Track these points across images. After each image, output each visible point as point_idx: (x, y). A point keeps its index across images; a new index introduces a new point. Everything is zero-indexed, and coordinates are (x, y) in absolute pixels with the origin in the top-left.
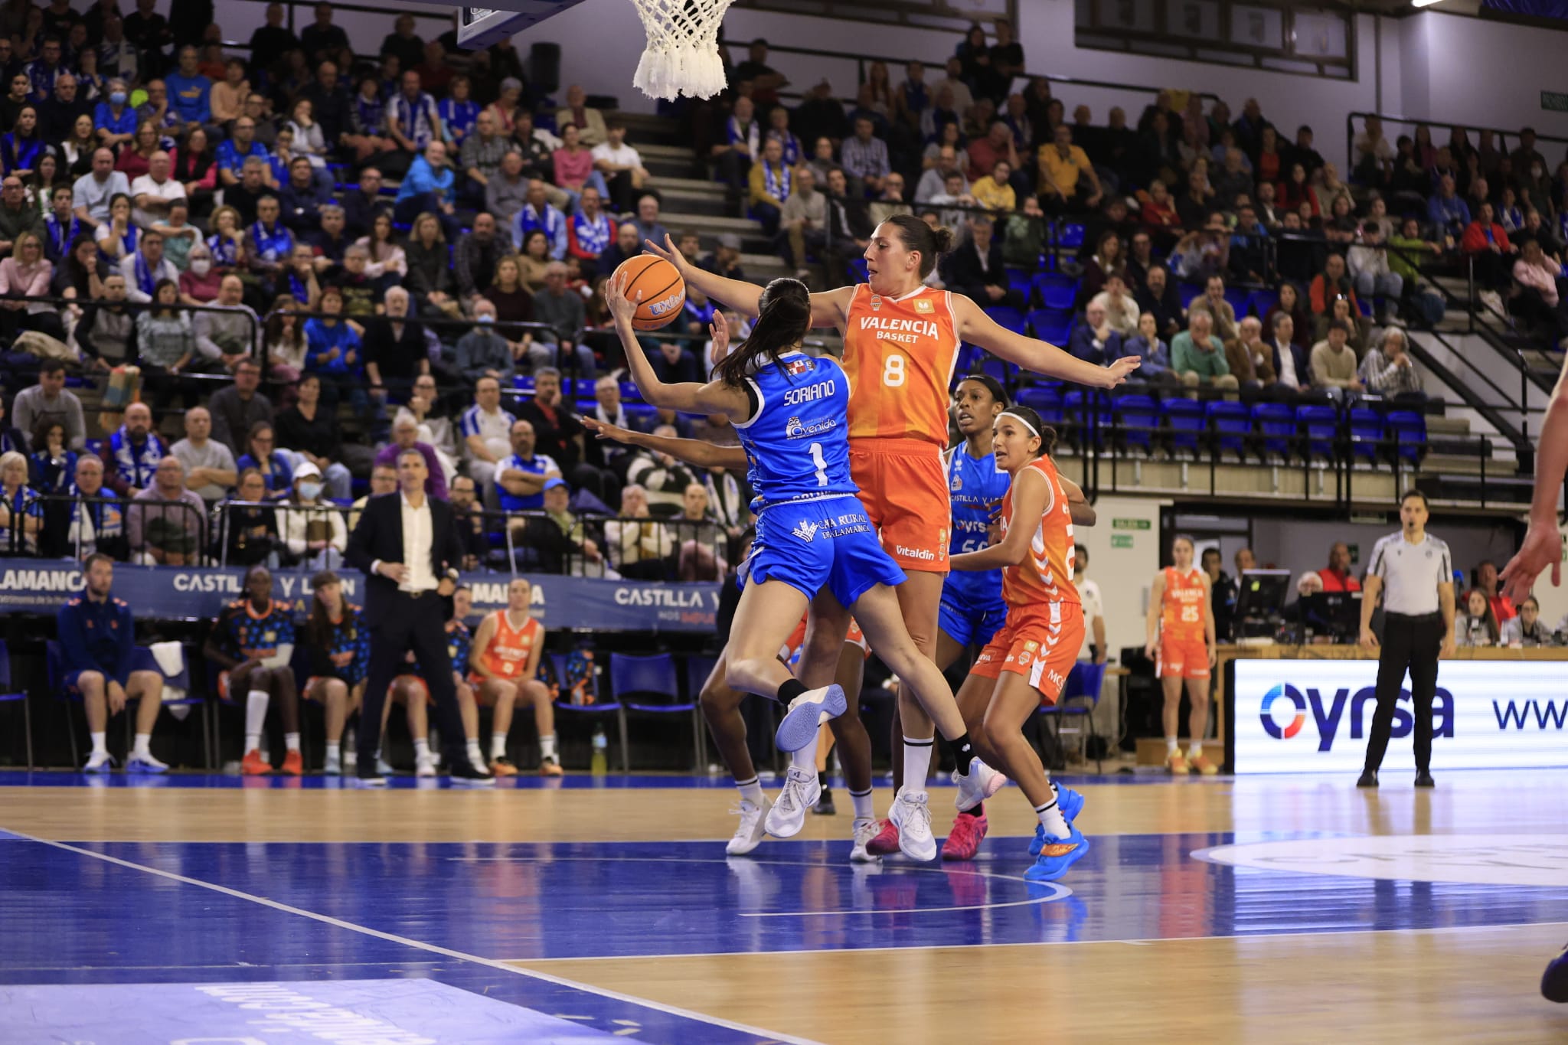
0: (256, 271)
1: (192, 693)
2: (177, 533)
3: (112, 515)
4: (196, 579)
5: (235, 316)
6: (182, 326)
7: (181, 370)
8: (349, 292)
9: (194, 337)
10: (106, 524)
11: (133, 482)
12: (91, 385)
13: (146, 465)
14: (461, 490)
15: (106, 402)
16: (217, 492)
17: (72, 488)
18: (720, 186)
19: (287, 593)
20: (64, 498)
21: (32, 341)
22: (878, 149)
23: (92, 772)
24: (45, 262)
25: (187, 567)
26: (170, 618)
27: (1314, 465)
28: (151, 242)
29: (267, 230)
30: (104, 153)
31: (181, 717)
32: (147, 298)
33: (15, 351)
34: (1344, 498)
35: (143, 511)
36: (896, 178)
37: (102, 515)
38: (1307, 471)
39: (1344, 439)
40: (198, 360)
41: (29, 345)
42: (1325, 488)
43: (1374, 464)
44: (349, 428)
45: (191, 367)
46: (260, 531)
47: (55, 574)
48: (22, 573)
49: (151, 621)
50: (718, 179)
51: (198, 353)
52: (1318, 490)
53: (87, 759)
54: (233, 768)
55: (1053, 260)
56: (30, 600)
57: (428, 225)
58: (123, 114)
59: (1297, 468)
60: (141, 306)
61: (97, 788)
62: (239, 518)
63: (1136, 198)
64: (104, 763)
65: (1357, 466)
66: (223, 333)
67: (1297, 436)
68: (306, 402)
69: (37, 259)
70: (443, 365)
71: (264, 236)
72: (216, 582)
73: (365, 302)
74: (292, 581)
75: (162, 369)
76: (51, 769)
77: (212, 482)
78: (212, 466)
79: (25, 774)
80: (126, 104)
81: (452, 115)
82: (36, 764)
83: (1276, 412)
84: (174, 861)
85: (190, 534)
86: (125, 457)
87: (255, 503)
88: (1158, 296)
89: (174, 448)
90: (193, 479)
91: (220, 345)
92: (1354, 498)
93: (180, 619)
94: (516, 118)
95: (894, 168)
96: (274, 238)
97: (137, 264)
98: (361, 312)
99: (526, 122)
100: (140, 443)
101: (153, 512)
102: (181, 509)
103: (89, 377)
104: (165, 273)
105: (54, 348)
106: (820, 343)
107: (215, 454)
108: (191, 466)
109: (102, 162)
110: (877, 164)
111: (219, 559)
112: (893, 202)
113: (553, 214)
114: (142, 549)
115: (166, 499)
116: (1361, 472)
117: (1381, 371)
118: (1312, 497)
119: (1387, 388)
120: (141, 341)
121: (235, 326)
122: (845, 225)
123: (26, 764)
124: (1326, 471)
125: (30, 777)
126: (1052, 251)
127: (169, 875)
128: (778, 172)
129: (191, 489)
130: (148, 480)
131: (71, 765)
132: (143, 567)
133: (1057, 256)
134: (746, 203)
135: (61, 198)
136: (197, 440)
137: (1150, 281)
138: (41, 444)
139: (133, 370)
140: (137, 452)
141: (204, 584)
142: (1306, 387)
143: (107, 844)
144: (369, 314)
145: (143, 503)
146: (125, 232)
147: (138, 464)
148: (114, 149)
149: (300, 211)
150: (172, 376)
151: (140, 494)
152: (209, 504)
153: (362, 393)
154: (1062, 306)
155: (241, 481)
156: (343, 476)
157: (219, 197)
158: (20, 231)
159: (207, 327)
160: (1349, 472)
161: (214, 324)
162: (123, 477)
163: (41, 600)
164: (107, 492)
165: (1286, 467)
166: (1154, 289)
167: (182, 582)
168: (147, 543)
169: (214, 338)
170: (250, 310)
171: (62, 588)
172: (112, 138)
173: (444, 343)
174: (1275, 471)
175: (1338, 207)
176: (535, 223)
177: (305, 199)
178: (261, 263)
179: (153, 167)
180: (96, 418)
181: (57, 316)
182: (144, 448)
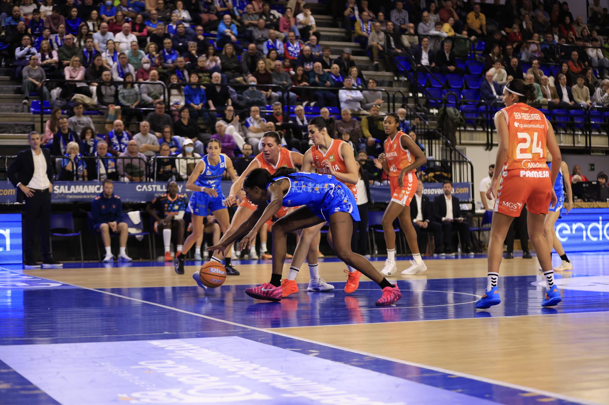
0: (164, 68)
1: (144, 231)
2: (136, 169)
3: (111, 163)
4: (145, 187)
5: (157, 85)
6: (135, 90)
7: (136, 107)
8: (201, 75)
9: (140, 94)
10: (109, 167)
11: (119, 149)
12: (102, 114)
13: (123, 143)
14: (246, 149)
15: (108, 120)
16: (152, 153)
17: (96, 154)
18: (343, 30)
19: (180, 191)
20: (93, 157)
21: (78, 97)
22: (405, 14)
23: (106, 262)
24: (82, 67)
25: (141, 182)
26: (135, 202)
27: (576, 133)
28: (122, 58)
29: (168, 52)
30: (104, 24)
31: (140, 240)
32: (121, 80)
33: (72, 102)
34: (588, 145)
35: (123, 161)
36: (412, 25)
37: (107, 164)
38: (574, 135)
39: (588, 123)
40: (143, 103)
41: (77, 99)
42: (581, 142)
43: (600, 132)
44: (202, 127)
45: (140, 106)
46: (168, 168)
47: (90, 187)
48: (77, 187)
49: (128, 203)
50: (342, 27)
51: (142, 100)
52: (578, 142)
53: (104, 257)
54: (161, 259)
55: (473, 55)
56: (81, 197)
57: (229, 48)
58: (111, 9)
59: (570, 134)
60: (119, 83)
61: (109, 268)
62: (161, 163)
63: (505, 31)
64: (111, 258)
65: (593, 133)
66: (152, 92)
67: (569, 121)
68: (184, 118)
69: (79, 66)
70: (238, 102)
71: (167, 54)
72: (152, 188)
73: (207, 78)
74: (182, 186)
75: (128, 106)
76: (91, 261)
77: (150, 150)
78: (149, 144)
79: (80, 264)
80: (112, 6)
81: (238, 5)
82: (85, 260)
83: (561, 113)
84: (139, 294)
85: (142, 169)
86: (115, 141)
87: (167, 157)
88: (515, 70)
89: (135, 137)
90: (142, 148)
91: (151, 97)
92: (592, 146)
93: (139, 202)
94: (263, 6)
95: (410, 21)
96: (171, 54)
97: (118, 67)
98: (206, 82)
99: (267, 7)
100: (121, 135)
101: (127, 161)
102: (138, 160)
103: (101, 111)
104: (129, 70)
105: (87, 100)
106: (384, 90)
107: (151, 138)
108: (142, 143)
109: (104, 28)
110: (404, 20)
111: (153, 179)
112: (410, 34)
113: (278, 43)
114: (123, 176)
115: (132, 156)
116: (595, 135)
117: (602, 96)
118: (576, 145)
119: (604, 103)
120: (120, 97)
121: (157, 89)
122: (393, 44)
123: (81, 260)
124: (581, 135)
125: (83, 264)
126: (473, 52)
127: (138, 300)
128: (366, 24)
129: (141, 152)
130: (124, 149)
131: (98, 260)
132: (124, 183)
133: (475, 54)
134: (354, 36)
135: (89, 42)
136: (144, 134)
137: (512, 64)
138: (83, 136)
139: (118, 107)
140: (120, 138)
141: (148, 189)
142: (573, 102)
143: (112, 289)
144: (209, 83)
145: (123, 158)
146: (112, 55)
147: (120, 143)
148: (108, 23)
149: (181, 44)
150: (133, 109)
151: (122, 155)
152: (149, 158)
153: (207, 113)
154: (477, 73)
155: (161, 149)
156: (200, 145)
157: (148, 39)
158: (72, 56)
159: (145, 90)
160: (590, 135)
161: (148, 88)
162: (114, 148)
163: (85, 197)
164: (109, 155)
165: (566, 134)
166: (513, 67)
167: (139, 188)
168: (125, 173)
169: (149, 94)
170: (162, 83)
171: (93, 192)
172: (107, 18)
173: (238, 93)
174: (561, 135)
175: (583, 33)
176: (272, 46)
177: (183, 39)
178: (166, 65)
179: (123, 29)
180: (104, 127)
181: (88, 88)
182: (122, 137)
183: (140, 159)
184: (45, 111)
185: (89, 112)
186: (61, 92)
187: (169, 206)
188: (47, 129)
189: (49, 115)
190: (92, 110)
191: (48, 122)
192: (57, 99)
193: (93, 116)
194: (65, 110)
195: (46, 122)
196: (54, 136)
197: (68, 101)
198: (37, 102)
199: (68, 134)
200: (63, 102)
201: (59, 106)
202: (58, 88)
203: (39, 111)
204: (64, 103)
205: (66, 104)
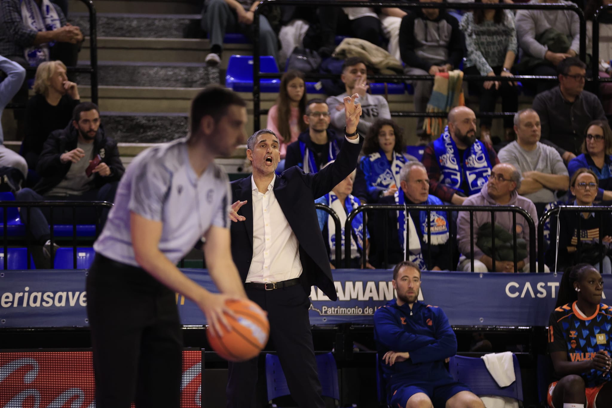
4: (528, 286)
5: (560, 12)
10: (432, 231)
13: (472, 169)
16: (546, 196)
21: (353, 47)
25: (517, 274)
26: (502, 328)
33: (336, 59)
35: (472, 217)
37: (427, 223)
41: (350, 51)
46: (592, 235)
56: (358, 311)
77: (545, 187)
78: (543, 170)
85: (520, 240)
86: (450, 161)
87: (588, 206)
89: (502, 153)
93: (511, 327)
101: (483, 217)
102: (509, 215)
107: (546, 156)
114: (472, 257)
130: (475, 183)
132: (473, 274)
136: (528, 144)
139: (457, 73)
140: (462, 156)
141: (536, 292)
145: (472, 209)
147: (464, 168)
151: (467, 201)
152: (540, 207)
159: (530, 25)
162: (448, 182)
164: (434, 199)
167: (513, 290)
169: (539, 38)
181: (379, 23)
182: (469, 152)
183: (515, 211)
184: (263, 83)
185: (379, 86)
186: (307, 34)
187: (580, 336)
188: (271, 126)
189: (275, 95)
190: (389, 80)
191: (273, 111)
192: (296, 51)
193: (391, 97)
194: (317, 81)
195: (266, 112)
196: (289, 150)
197: (325, 56)
198: (244, 60)
199: (327, 145)
200: (311, 60)
201: (301, 70)
202: (299, 23)
203: (250, 83)
204: (315, 61)
205: (320, 66)
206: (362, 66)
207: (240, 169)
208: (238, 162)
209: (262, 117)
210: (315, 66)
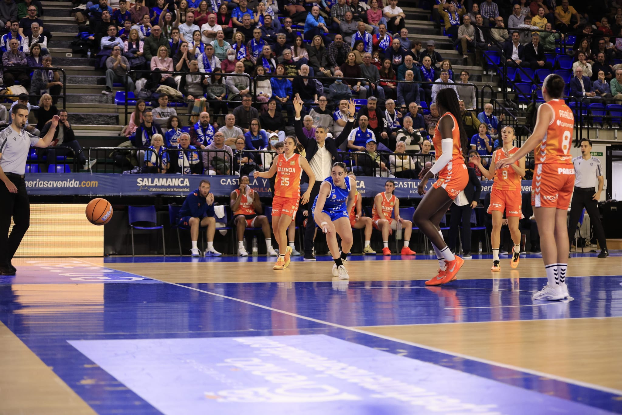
1: (228, 225)
3: (195, 155)
4: (229, 180)
5: (243, 77)
7: (222, 99)
8: (287, 66)
10: (193, 160)
11: (203, 142)
12: (187, 105)
13: (208, 135)
15: (193, 112)
18: (432, 23)
21: (164, 89)
22: (494, 7)
24: (169, 58)
25: (225, 175)
26: (219, 196)
28: (209, 49)
29: (257, 42)
30: (190, 14)
31: (224, 234)
33: (157, 93)
35: (208, 154)
41: (162, 90)
50: (431, 20)
55: (564, 50)
56: (164, 190)
57: (317, 41)
66: (238, 83)
68: (271, 110)
69: (165, 57)
73: (295, 70)
76: (173, 256)
78: (235, 137)
79: (162, 258)
82: (167, 254)
84: (221, 290)
86: (200, 132)
88: (602, 64)
89: (220, 129)
90: (228, 141)
91: (238, 88)
93: (223, 196)
97: (204, 57)
98: (292, 74)
100: (206, 127)
103: (185, 103)
107: (236, 131)
108: (227, 136)
109: (190, 17)
110: (494, 13)
111: (238, 172)
112: (500, 28)
113: (368, 35)
114: (208, 169)
115: (218, 149)
121: (243, 81)
122: (482, 37)
123: (162, 254)
125: (164, 259)
126: (563, 46)
127: (220, 295)
129: (227, 145)
130: (209, 141)
131: (179, 254)
132: (208, 176)
133: (565, 48)
135: (174, 33)
136: (230, 127)
137: (598, 58)
140: (205, 130)
144: (296, 75)
146: (199, 46)
148: (194, 13)
149: (269, 35)
150: (219, 101)
151: (206, 147)
154: (567, 68)
158: (159, 46)
159: (232, 82)
161: (234, 81)
163: (168, 190)
164: (192, 147)
166: (600, 61)
167: (223, 182)
168: (211, 166)
169: (235, 85)
170: (248, 75)
173: (324, 86)
176: (361, 39)
177: (271, 31)
179: (209, 20)
180: (189, 118)
181: (173, 79)
182: (207, 129)
183: (225, 152)
184: (129, 102)
185: (173, 103)
186: (146, 83)
188: (131, 121)
190: (177, 102)
191: (133, 114)
192: (142, 90)
194: (149, 101)
197: (153, 92)
198: (122, 93)
202: (143, 79)
203: (124, 102)
204: (149, 94)
205: (151, 96)
206: (166, 97)
207: (119, 135)
208: (119, 132)
209: (128, 115)
210: (149, 96)
